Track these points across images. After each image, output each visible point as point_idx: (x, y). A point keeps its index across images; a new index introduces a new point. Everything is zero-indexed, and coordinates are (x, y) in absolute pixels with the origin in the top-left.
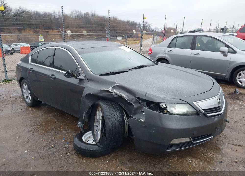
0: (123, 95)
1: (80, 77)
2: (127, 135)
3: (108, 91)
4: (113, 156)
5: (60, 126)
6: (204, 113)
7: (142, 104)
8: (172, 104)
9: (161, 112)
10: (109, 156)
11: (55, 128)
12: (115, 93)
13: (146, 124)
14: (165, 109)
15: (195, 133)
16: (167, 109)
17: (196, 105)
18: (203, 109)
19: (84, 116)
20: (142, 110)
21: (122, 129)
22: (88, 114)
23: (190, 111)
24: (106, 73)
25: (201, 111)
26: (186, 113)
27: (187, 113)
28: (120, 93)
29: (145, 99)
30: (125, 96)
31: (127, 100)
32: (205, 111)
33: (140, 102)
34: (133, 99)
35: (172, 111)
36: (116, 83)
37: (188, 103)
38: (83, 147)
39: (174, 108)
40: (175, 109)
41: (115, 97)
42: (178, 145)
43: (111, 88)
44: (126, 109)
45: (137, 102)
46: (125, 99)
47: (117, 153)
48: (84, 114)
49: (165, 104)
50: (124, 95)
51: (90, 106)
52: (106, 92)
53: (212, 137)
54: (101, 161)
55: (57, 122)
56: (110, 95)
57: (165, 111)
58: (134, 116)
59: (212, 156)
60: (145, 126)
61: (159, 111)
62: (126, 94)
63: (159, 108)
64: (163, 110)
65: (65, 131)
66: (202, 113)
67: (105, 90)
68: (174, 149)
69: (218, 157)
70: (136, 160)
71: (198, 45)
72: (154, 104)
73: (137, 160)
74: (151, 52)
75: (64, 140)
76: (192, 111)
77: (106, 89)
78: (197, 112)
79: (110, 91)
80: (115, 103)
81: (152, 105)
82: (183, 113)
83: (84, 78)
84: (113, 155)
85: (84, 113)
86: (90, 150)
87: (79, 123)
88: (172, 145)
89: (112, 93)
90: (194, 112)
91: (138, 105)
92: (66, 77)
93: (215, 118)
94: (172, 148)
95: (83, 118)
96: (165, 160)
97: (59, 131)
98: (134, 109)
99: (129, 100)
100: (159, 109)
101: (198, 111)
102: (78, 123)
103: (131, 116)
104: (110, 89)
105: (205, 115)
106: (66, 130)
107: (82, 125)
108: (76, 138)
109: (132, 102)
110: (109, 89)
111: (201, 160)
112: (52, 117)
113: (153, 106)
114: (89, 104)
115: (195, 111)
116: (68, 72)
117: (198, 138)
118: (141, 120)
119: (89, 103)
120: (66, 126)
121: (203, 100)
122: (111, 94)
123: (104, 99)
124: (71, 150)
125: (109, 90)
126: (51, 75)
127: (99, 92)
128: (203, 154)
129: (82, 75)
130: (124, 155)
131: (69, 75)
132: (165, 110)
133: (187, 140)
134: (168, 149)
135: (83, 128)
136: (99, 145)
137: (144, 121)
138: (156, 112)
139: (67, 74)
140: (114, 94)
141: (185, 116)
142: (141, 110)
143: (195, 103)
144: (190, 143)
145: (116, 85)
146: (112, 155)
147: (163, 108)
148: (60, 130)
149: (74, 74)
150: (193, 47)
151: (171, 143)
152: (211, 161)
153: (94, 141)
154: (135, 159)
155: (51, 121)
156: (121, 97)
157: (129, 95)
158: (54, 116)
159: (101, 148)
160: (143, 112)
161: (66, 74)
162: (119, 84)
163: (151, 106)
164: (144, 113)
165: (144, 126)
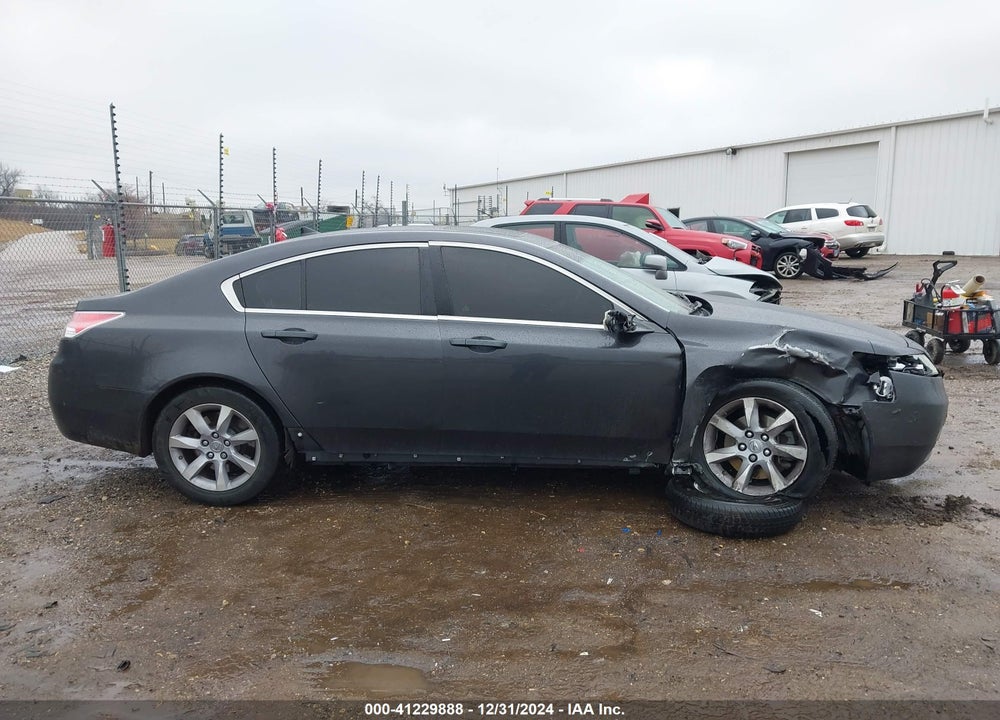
0: (816, 354)
3: (773, 351)
12: (791, 351)
13: (898, 408)
19: (693, 438)
28: (807, 350)
30: (821, 356)
31: (828, 364)
34: (844, 359)
36: (783, 327)
41: (791, 362)
43: (776, 342)
46: (823, 363)
48: (696, 430)
51: (709, 404)
52: (768, 354)
56: (778, 360)
62: (823, 349)
67: (764, 348)
77: (766, 346)
79: (778, 348)
85: (697, 426)
89: (784, 353)
91: (857, 371)
95: (691, 446)
98: (848, 384)
99: (834, 364)
103: (842, 402)
104: (777, 345)
109: (841, 366)
122: (781, 356)
125: (775, 347)
126: (475, 338)
127: (743, 358)
140: (788, 355)
142: (868, 383)
145: (785, 331)
157: (829, 351)
162: (794, 328)
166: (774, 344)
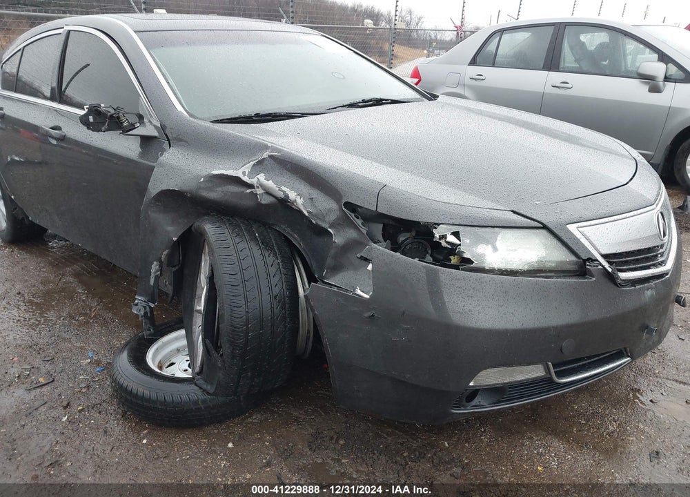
0: (292, 195)
1: (140, 131)
2: (310, 347)
3: (237, 181)
4: (254, 424)
5: (90, 310)
6: (605, 269)
7: (365, 232)
8: (484, 229)
9: (436, 261)
10: (241, 424)
11: (71, 317)
12: (262, 186)
13: (374, 309)
14: (453, 249)
15: (568, 345)
16: (462, 248)
17: (579, 236)
18: (604, 252)
19: (153, 275)
20: (364, 253)
21: (286, 327)
22: (174, 269)
23: (553, 260)
24: (237, 116)
25: (597, 260)
26: (536, 267)
27: (541, 266)
28: (283, 188)
29: (374, 209)
30: (300, 201)
31: (306, 214)
32: (609, 263)
33: (359, 222)
34: (330, 211)
35: (482, 256)
36: (266, 147)
37: (545, 227)
38: (140, 390)
39: (490, 246)
40: (495, 249)
41: (263, 202)
42: (498, 392)
43: (247, 168)
44: (304, 250)
45: (343, 222)
46: (300, 212)
47: (273, 412)
48: (155, 267)
49: (456, 229)
50: (297, 195)
51: (175, 239)
52: (230, 184)
53: (626, 360)
54: (206, 441)
55: (84, 294)
56: (243, 195)
57: (454, 260)
58: (332, 279)
59: (618, 427)
60: (373, 316)
61: (429, 258)
62: (306, 189)
63: (432, 249)
64: (446, 255)
65: (102, 325)
66: (600, 267)
67: (227, 175)
68: (483, 405)
69: (643, 432)
70: (337, 441)
71: (568, 56)
72: (414, 234)
73: (342, 442)
74: (417, 80)
75: (89, 360)
76: (559, 259)
77: (231, 173)
78: (582, 267)
79: (245, 179)
80: (264, 226)
81: (402, 235)
82: (526, 268)
83: (155, 133)
84: (256, 418)
85: (155, 263)
86: (165, 403)
87: (139, 299)
88: (474, 393)
89: (251, 186)
90: (570, 263)
91: (351, 234)
92: (89, 128)
93: (643, 290)
94: (475, 402)
95: (152, 283)
96: (446, 443)
97: (80, 325)
98: (332, 252)
99: (316, 216)
100: (430, 252)
101: (585, 261)
102: (136, 302)
103: (323, 277)
104: (244, 173)
105: (611, 278)
106: (105, 324)
107: (148, 309)
108: (125, 355)
109: (325, 221)
110: (239, 173)
111: (579, 443)
112: (71, 279)
113: (406, 240)
114: (171, 230)
115: (573, 258)
116: (95, 110)
117: (576, 365)
118: (359, 292)
119: (170, 228)
120: (110, 309)
121: (606, 220)
122: (249, 191)
123: (225, 212)
124: (104, 397)
125: (241, 176)
126: (52, 128)
127: (202, 186)
128: (588, 420)
129: (150, 121)
130: (296, 420)
131: (100, 119)
132: (454, 254)
133: (537, 372)
134: (459, 406)
135: (150, 317)
136: (201, 382)
137: (368, 297)
138: (416, 260)
139: (91, 119)
140: (260, 191)
141: (534, 277)
142: (359, 256)
143: (572, 228)
144: (546, 384)
145: (266, 155)
146: (250, 420)
147: (446, 248)
148: (87, 322)
149: (118, 118)
150: (552, 63)
151: (471, 384)
152: (615, 448)
153: (189, 366)
154: (335, 437)
155: (63, 290)
156: (284, 203)
157: (315, 193)
158: (77, 275)
159: (209, 394)
160: (366, 260)
161: (86, 115)
162: (279, 150)
163: (401, 239)
164: (370, 267)
165: (366, 315)
166: (242, 171)
